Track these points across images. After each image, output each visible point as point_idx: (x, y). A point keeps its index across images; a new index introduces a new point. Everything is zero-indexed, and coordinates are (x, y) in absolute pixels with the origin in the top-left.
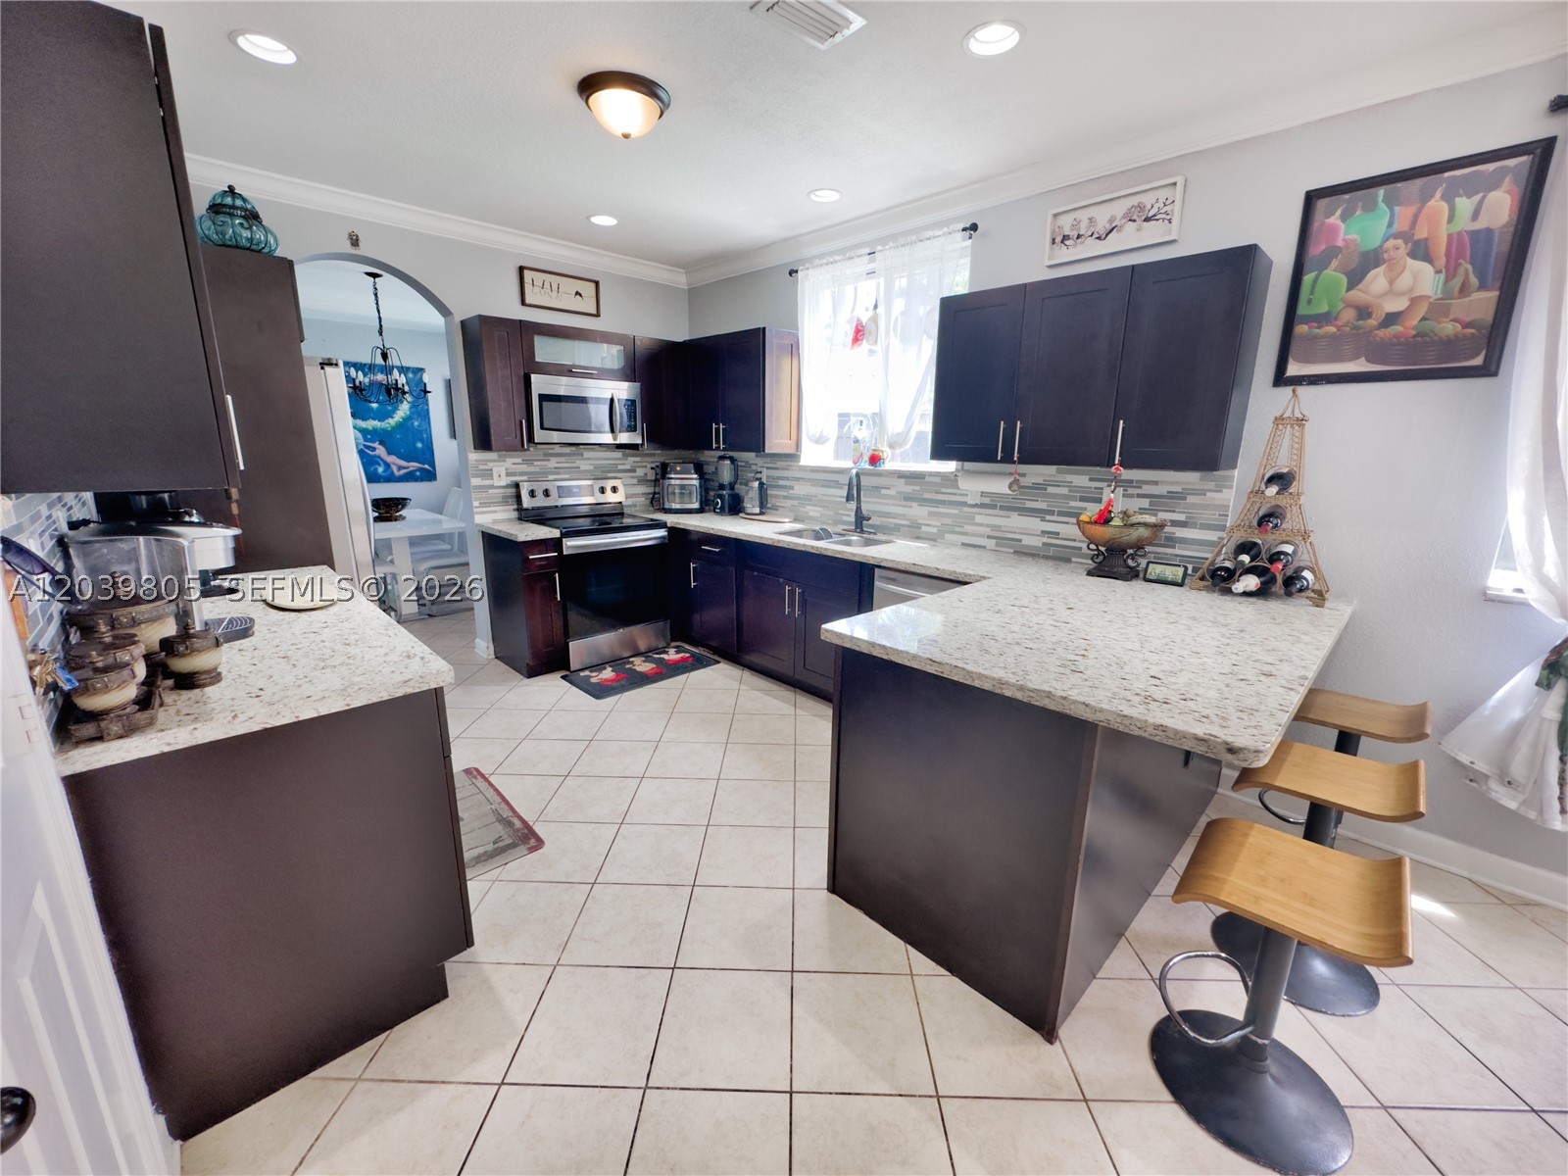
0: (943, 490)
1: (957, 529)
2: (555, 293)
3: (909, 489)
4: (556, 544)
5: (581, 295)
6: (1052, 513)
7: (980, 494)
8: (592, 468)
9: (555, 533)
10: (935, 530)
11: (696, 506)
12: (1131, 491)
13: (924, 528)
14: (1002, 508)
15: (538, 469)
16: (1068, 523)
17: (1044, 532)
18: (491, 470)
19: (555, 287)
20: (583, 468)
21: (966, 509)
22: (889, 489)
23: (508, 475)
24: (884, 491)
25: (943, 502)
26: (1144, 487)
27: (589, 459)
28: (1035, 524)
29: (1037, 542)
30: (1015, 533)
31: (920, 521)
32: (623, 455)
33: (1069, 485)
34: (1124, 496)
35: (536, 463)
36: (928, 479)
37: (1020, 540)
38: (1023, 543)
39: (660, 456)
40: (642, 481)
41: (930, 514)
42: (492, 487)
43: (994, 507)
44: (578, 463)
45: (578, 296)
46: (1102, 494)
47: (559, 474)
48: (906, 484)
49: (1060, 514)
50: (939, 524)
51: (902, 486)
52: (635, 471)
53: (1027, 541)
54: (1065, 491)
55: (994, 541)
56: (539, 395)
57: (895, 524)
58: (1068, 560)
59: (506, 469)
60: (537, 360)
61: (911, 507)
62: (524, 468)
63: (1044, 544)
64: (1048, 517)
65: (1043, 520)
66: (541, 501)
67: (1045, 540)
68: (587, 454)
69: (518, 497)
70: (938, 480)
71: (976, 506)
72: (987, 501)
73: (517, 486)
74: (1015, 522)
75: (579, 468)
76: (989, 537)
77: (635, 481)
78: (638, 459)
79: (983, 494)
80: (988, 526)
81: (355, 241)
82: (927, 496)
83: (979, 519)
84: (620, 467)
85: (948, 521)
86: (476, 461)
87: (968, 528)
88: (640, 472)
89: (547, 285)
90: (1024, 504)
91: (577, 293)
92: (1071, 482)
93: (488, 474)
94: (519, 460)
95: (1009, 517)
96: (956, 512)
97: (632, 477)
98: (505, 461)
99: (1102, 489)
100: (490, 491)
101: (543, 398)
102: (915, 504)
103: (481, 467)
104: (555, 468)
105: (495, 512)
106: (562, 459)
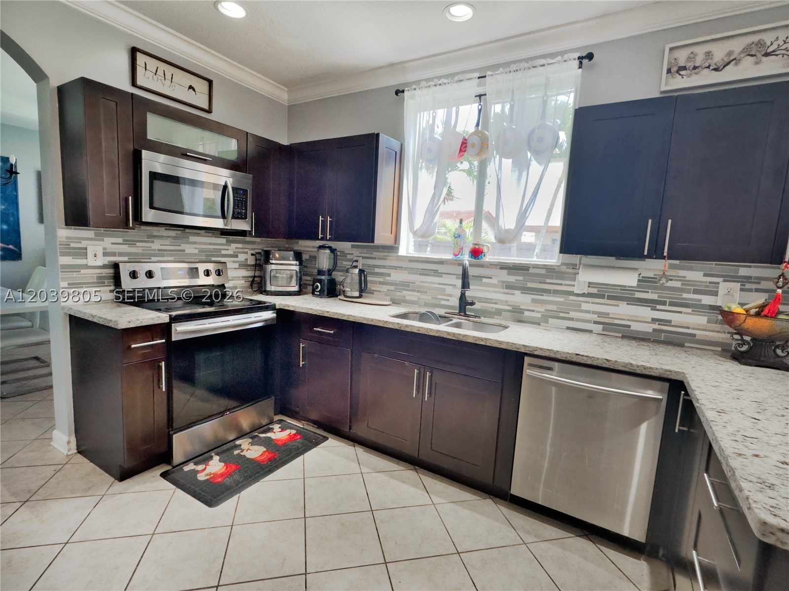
0: (548, 281)
1: (561, 315)
2: (168, 82)
3: (512, 279)
4: (164, 330)
5: (194, 90)
6: (664, 303)
7: (587, 285)
8: (196, 251)
9: (163, 318)
10: (539, 315)
11: (296, 289)
12: (748, 286)
13: (526, 313)
14: (610, 298)
15: (139, 250)
16: (681, 312)
17: (654, 320)
18: (86, 249)
19: (168, 76)
20: (187, 251)
21: (572, 298)
22: (491, 278)
23: (105, 254)
24: (484, 280)
25: (548, 291)
26: (763, 282)
27: (195, 243)
28: (646, 313)
29: (648, 328)
30: (624, 320)
31: (521, 307)
32: (227, 241)
33: (682, 279)
34: (741, 290)
35: (138, 244)
36: (531, 271)
37: (629, 326)
38: (632, 328)
39: (260, 244)
41: (534, 301)
42: (86, 267)
43: (602, 297)
44: (183, 246)
45: (191, 90)
46: (718, 288)
47: (163, 256)
48: (509, 274)
49: (671, 304)
50: (543, 310)
51: (504, 275)
52: (237, 256)
53: (635, 327)
54: (678, 284)
55: (601, 326)
56: (150, 172)
57: (496, 309)
58: (681, 345)
59: (104, 249)
60: (148, 138)
61: (514, 294)
62: (125, 248)
63: (654, 330)
64: (659, 307)
65: (654, 309)
66: (142, 282)
67: (656, 326)
68: (192, 239)
69: (117, 279)
70: (543, 271)
71: (583, 295)
72: (595, 291)
73: (116, 266)
74: (622, 311)
75: (184, 251)
76: (596, 323)
77: (237, 265)
78: (240, 246)
79: (590, 284)
80: (594, 313)
82: (530, 285)
83: (585, 306)
84: (223, 252)
85: (554, 308)
86: (67, 238)
87: (573, 314)
88: (242, 257)
89: (160, 72)
90: (634, 294)
91: (191, 87)
92: (685, 277)
93: (83, 253)
94: (120, 240)
95: (618, 306)
96: (562, 300)
97: (234, 262)
98: (103, 240)
99: (718, 283)
100: (83, 271)
101: (154, 176)
102: (517, 292)
103: (72, 245)
104: (159, 250)
106: (168, 242)
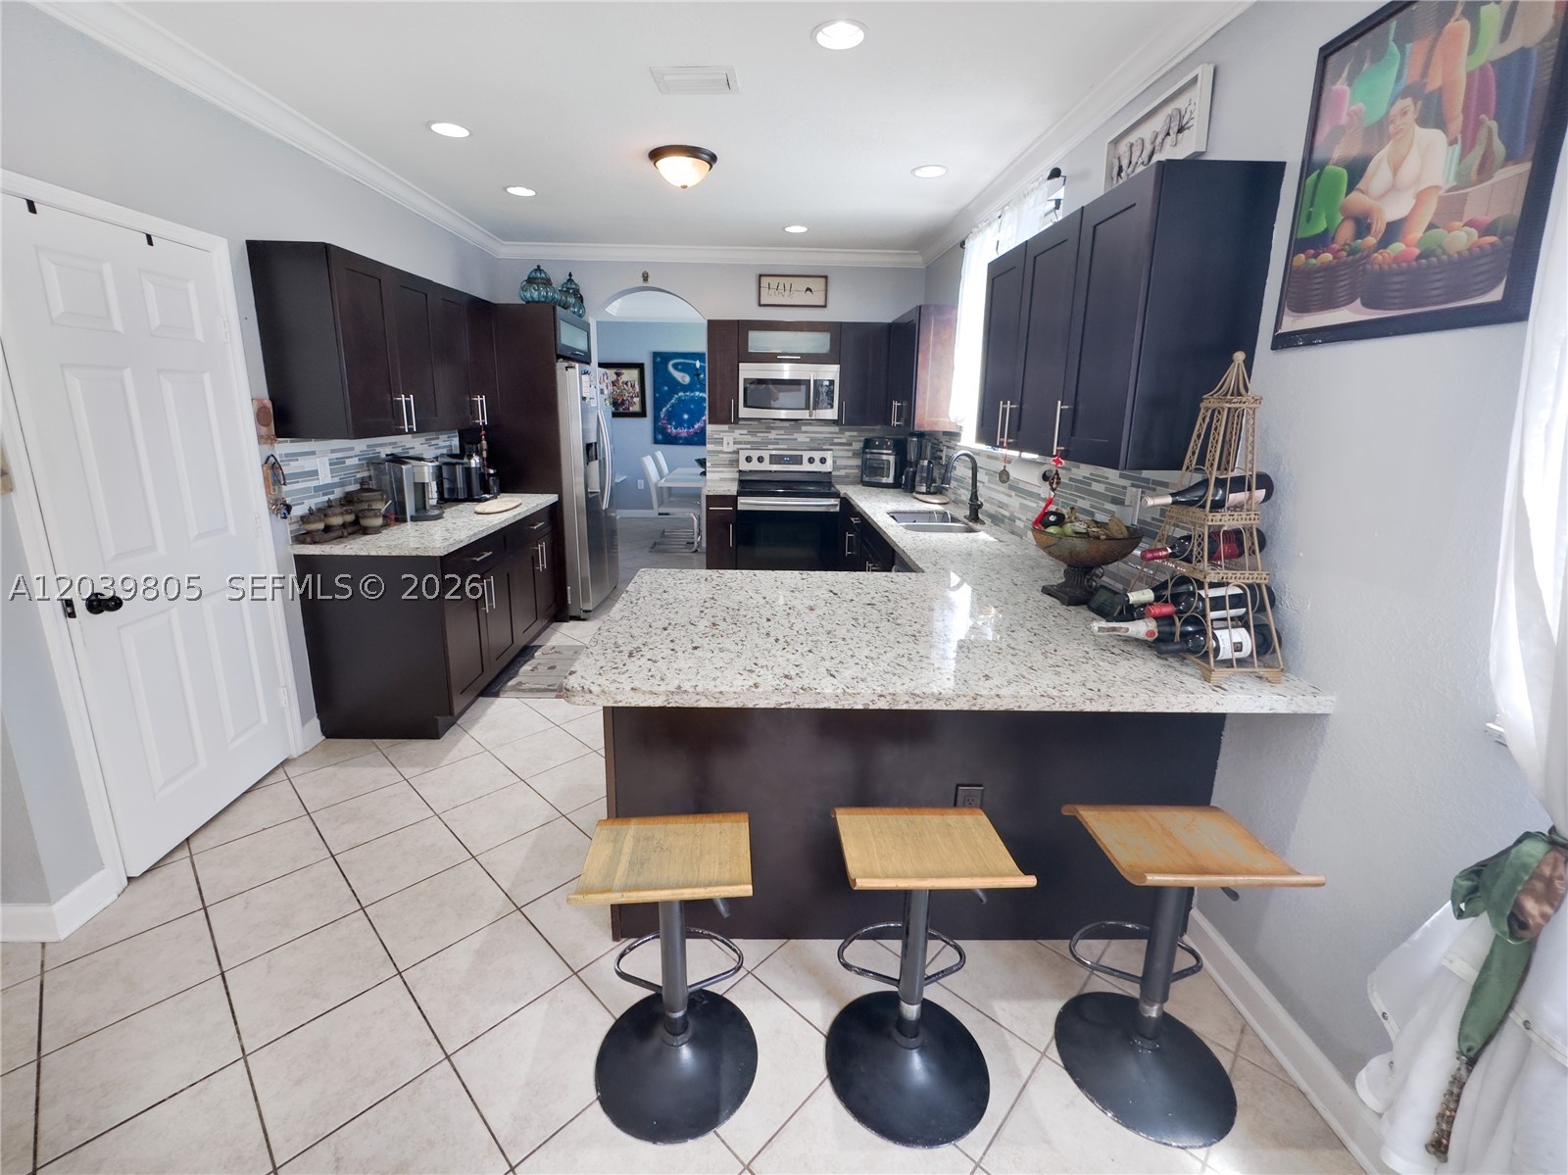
2: (787, 292)
5: (811, 291)
8: (808, 440)
15: (759, 440)
18: (723, 438)
19: (788, 287)
20: (799, 440)
23: (735, 443)
27: (806, 432)
32: (840, 430)
35: (759, 434)
40: (855, 454)
42: (723, 452)
44: (796, 436)
45: (808, 292)
47: (778, 444)
52: (851, 445)
56: (745, 379)
59: (735, 438)
60: (750, 351)
62: (749, 438)
66: (757, 466)
69: (738, 462)
73: (738, 452)
77: (850, 454)
78: (855, 434)
81: (645, 278)
84: (836, 441)
86: (712, 431)
89: (781, 287)
91: (808, 289)
93: (720, 442)
94: (745, 432)
97: (847, 450)
98: (734, 432)
100: (720, 455)
103: (715, 436)
104: (775, 439)
105: (722, 472)
106: (782, 432)
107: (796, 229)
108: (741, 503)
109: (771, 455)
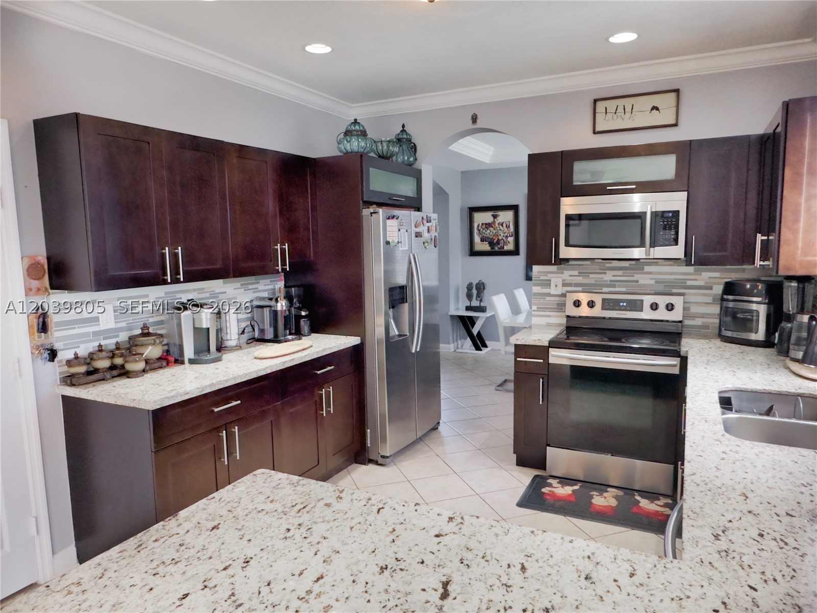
2: (628, 114)
5: (657, 109)
8: (653, 282)
11: (758, 337)
15: (590, 282)
18: (550, 280)
19: (628, 109)
20: (641, 282)
23: (564, 285)
27: (650, 273)
35: (591, 276)
42: (549, 295)
44: (636, 277)
45: (654, 111)
47: (614, 286)
52: (711, 288)
56: (566, 215)
59: (563, 280)
60: (575, 183)
62: (580, 280)
66: (586, 312)
69: (565, 306)
73: (566, 296)
75: (637, 281)
77: (710, 300)
81: (474, 119)
84: (689, 283)
86: (539, 272)
89: (621, 109)
91: (654, 108)
93: (547, 284)
94: (576, 273)
97: (704, 295)
98: (563, 273)
100: (548, 298)
101: (569, 218)
103: (542, 278)
104: (611, 281)
105: (549, 316)
106: (620, 273)
107: (624, 38)
108: (553, 356)
109: (604, 300)
